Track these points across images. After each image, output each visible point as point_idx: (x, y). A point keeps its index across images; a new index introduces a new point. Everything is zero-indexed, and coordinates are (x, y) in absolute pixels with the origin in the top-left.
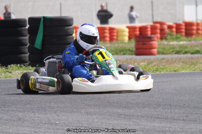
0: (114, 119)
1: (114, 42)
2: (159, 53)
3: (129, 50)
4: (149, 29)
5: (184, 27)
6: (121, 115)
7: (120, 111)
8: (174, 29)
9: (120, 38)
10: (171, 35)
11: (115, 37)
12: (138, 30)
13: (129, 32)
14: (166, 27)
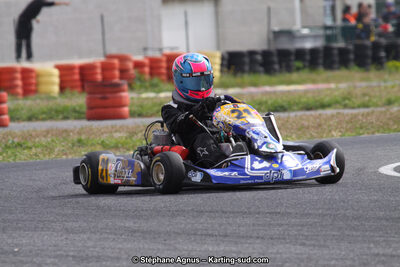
0: (125, 240)
1: (32, 97)
2: (133, 114)
3: (75, 111)
4: (99, 71)
5: (164, 64)
6: (135, 231)
7: (129, 224)
8: (147, 70)
9: (43, 88)
10: (140, 79)
11: (33, 88)
12: (77, 71)
13: (61, 76)
14: (130, 65)
